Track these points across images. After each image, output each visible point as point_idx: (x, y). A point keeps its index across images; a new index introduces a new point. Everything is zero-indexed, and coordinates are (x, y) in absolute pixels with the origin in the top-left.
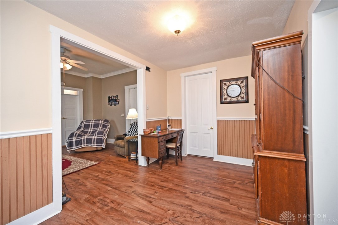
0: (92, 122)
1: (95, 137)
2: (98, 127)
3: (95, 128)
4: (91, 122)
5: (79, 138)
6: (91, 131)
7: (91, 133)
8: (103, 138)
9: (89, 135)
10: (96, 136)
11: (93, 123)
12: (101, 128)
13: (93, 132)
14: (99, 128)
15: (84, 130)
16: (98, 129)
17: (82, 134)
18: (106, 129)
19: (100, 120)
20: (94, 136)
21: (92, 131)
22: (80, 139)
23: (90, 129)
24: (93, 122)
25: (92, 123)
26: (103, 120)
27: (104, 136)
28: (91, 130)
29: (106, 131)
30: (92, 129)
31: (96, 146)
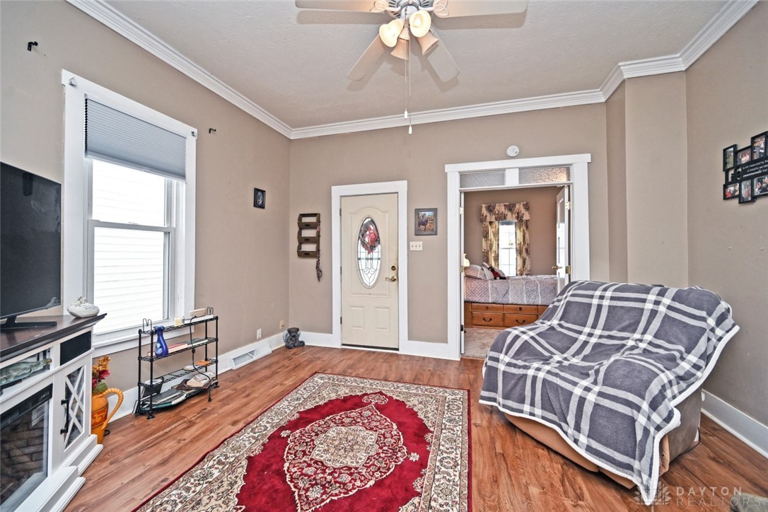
0: (602, 297)
1: (589, 392)
2: (634, 331)
3: (614, 333)
4: (598, 293)
5: (520, 363)
6: (593, 340)
7: (587, 350)
8: (641, 420)
9: (576, 361)
10: (597, 389)
11: (606, 303)
12: (648, 337)
13: (600, 351)
14: (637, 336)
15: (560, 325)
16: (630, 343)
17: (543, 346)
18: (688, 351)
19: (647, 290)
20: (585, 383)
21: (596, 346)
22: (521, 371)
23: (587, 330)
24: (609, 294)
25: (604, 300)
26: (672, 292)
27: (654, 405)
28: (590, 335)
29: (685, 366)
30: (598, 332)
31: (589, 449)
